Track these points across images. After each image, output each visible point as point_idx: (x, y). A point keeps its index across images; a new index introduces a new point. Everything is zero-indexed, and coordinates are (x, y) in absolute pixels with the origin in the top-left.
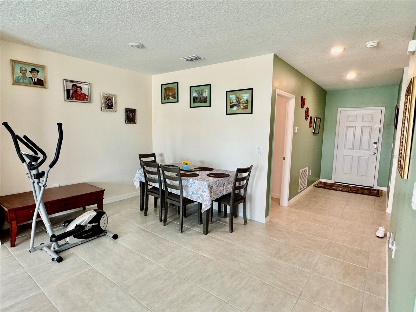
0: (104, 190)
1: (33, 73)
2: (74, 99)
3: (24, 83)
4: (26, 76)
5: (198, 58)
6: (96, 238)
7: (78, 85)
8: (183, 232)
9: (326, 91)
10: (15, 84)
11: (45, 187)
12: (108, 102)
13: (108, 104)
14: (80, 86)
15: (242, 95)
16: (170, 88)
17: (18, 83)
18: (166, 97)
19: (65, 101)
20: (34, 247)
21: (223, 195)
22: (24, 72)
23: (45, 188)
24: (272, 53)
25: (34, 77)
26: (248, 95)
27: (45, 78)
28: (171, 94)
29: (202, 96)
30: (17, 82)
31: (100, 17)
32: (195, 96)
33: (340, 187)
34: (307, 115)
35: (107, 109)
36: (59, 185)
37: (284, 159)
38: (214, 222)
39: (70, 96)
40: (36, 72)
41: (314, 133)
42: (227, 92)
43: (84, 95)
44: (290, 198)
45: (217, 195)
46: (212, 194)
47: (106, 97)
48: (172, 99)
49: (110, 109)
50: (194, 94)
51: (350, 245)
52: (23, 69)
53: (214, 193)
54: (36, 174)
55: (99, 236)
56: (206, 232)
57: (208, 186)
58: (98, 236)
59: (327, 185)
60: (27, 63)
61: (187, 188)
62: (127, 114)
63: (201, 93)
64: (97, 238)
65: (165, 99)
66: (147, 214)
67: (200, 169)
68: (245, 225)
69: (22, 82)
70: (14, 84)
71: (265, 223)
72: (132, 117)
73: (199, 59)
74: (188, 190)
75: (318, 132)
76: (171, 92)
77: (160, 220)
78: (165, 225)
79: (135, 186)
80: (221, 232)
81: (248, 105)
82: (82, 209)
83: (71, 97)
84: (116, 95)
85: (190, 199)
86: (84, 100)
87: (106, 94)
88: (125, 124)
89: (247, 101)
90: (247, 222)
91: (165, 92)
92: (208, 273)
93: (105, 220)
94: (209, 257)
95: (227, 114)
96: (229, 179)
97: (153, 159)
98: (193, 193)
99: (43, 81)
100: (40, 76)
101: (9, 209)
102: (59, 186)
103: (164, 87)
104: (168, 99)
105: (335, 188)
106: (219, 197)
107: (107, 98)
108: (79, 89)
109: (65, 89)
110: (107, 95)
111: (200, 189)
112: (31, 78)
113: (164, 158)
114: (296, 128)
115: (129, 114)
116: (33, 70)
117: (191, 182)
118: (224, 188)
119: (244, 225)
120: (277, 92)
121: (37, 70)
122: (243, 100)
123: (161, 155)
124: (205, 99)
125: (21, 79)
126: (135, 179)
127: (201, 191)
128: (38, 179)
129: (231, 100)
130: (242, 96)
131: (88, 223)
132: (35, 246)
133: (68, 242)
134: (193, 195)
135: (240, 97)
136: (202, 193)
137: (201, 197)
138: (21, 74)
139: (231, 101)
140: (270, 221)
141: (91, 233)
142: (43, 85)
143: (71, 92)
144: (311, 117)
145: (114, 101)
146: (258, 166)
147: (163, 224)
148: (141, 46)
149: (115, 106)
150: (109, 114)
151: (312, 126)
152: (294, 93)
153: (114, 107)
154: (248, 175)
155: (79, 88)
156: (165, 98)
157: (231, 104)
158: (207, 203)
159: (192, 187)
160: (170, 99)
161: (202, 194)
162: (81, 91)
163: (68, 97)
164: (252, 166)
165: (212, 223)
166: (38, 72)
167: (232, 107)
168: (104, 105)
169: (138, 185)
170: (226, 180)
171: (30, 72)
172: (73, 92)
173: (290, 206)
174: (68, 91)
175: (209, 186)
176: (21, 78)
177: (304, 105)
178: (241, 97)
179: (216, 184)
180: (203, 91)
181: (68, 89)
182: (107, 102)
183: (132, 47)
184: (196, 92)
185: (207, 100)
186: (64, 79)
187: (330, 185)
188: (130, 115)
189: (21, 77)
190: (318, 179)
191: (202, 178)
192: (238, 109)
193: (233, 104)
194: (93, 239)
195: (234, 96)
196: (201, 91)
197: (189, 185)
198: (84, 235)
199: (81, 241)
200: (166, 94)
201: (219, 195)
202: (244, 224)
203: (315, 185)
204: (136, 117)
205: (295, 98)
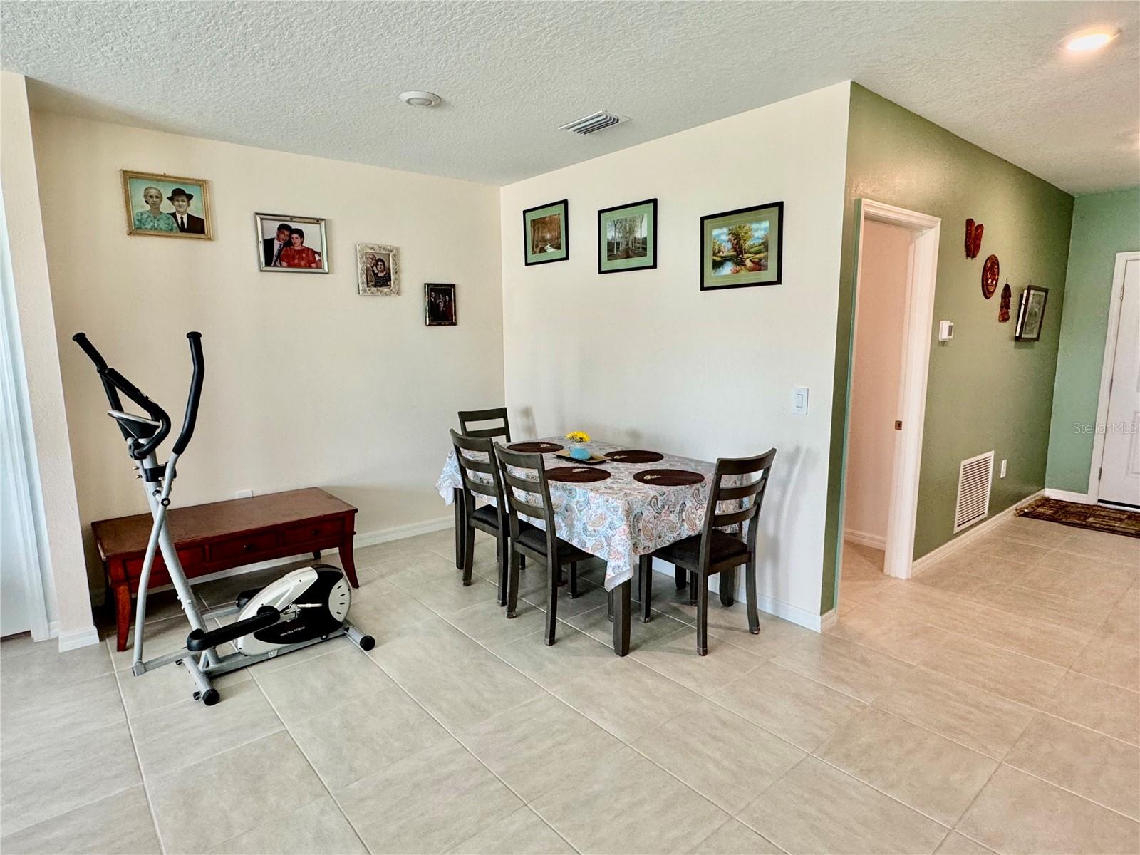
0: (356, 511)
1: (177, 203)
2: (285, 264)
3: (156, 229)
4: (161, 210)
5: (607, 123)
6: (319, 643)
7: (294, 226)
8: (557, 644)
9: (1073, 198)
10: (135, 234)
11: (165, 506)
12: (375, 268)
13: (376, 275)
14: (299, 228)
15: (748, 226)
16: (547, 219)
17: (138, 231)
18: (537, 246)
19: (261, 271)
20: (141, 662)
21: (679, 539)
22: (155, 200)
23: (169, 508)
24: (845, 80)
25: (179, 212)
26: (766, 224)
27: (206, 213)
28: (548, 236)
29: (631, 238)
30: (140, 228)
31: (288, 24)
32: (613, 239)
33: (1115, 519)
34: (990, 281)
35: (373, 289)
36: (252, 492)
37: (899, 425)
38: (659, 616)
39: (274, 258)
40: (185, 199)
41: (1017, 339)
42: (703, 219)
43: (310, 252)
44: (918, 553)
45: (660, 537)
46: (639, 535)
47: (371, 254)
48: (553, 250)
49: (381, 286)
50: (610, 232)
51: (1122, 736)
52: (153, 192)
53: (649, 534)
54: (150, 469)
55: (327, 637)
56: (624, 647)
57: (624, 513)
58: (324, 637)
59: (1068, 509)
60: (162, 176)
61: (569, 513)
62: (430, 301)
63: (628, 228)
64: (321, 642)
65: (534, 252)
66: (470, 578)
67: (623, 457)
68: (753, 633)
69: (152, 227)
70: (130, 233)
71: (819, 631)
72: (444, 307)
73: (611, 124)
74: (572, 520)
75: (1035, 336)
76: (549, 231)
77: (501, 601)
78: (510, 617)
79: (444, 499)
80: (671, 650)
81: (766, 258)
82: (313, 557)
83: (276, 260)
84: (397, 249)
85: (577, 548)
86: (310, 267)
87: (368, 247)
88: (425, 327)
89: (765, 245)
90: (758, 625)
91: (534, 230)
92: (596, 787)
93: (344, 595)
94: (613, 730)
95: (703, 288)
96: (701, 489)
97: (498, 423)
98: (585, 530)
99: (203, 220)
100: (195, 209)
101: (109, 554)
102: (251, 496)
103: (530, 216)
104: (543, 250)
105: (1098, 520)
106: (667, 544)
107: (372, 259)
108: (296, 238)
109: (261, 239)
110: (372, 248)
111: (602, 518)
112: (174, 215)
113: (533, 420)
114: (945, 325)
115: (434, 298)
116: (177, 194)
117: (579, 497)
118: (684, 518)
119: (749, 634)
120: (864, 210)
121: (187, 193)
122: (752, 243)
123: (527, 413)
124: (641, 246)
125: (149, 220)
126: (441, 481)
127: (607, 525)
128: (154, 483)
129: (714, 246)
130: (750, 230)
131: (294, 603)
132: (144, 661)
133: (242, 651)
134: (584, 537)
135: (743, 234)
136: (610, 533)
137: (605, 544)
138: (148, 208)
139: (717, 247)
140: (840, 626)
141: (304, 628)
142: (202, 231)
143: (277, 245)
144: (1007, 288)
145: (393, 264)
146: (798, 450)
147: (506, 613)
148: (434, 101)
149: (396, 279)
150: (380, 302)
151: (1009, 317)
152: (933, 209)
153: (392, 282)
154: (760, 477)
155: (295, 236)
156: (533, 250)
157: (715, 258)
158: (621, 563)
159: (582, 513)
160: (545, 251)
161: (610, 535)
162: (302, 243)
163: (268, 262)
164: (773, 451)
165: (651, 621)
166: (190, 197)
167: (717, 265)
168: (364, 276)
169: (449, 497)
170: (691, 492)
171: (169, 199)
172: (281, 245)
173: (919, 579)
174: (268, 244)
175: (628, 512)
176: (149, 216)
177: (978, 247)
178: (746, 233)
179: (656, 504)
180: (633, 220)
181: (267, 238)
182: (372, 267)
183: (409, 106)
184: (616, 225)
185: (645, 249)
186: (257, 214)
187: (1079, 510)
188: (438, 302)
189: (148, 214)
190: (1035, 488)
191: (614, 486)
192: (738, 272)
193: (722, 257)
194: (313, 645)
195: (725, 230)
196: (628, 222)
197: (575, 507)
198: (285, 634)
199: (279, 649)
200: (536, 239)
201: (666, 538)
202: (748, 629)
203: (1022, 510)
204: (455, 306)
205: (939, 223)
